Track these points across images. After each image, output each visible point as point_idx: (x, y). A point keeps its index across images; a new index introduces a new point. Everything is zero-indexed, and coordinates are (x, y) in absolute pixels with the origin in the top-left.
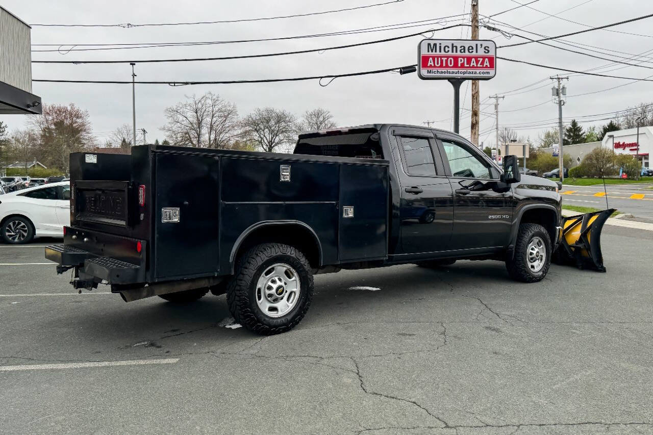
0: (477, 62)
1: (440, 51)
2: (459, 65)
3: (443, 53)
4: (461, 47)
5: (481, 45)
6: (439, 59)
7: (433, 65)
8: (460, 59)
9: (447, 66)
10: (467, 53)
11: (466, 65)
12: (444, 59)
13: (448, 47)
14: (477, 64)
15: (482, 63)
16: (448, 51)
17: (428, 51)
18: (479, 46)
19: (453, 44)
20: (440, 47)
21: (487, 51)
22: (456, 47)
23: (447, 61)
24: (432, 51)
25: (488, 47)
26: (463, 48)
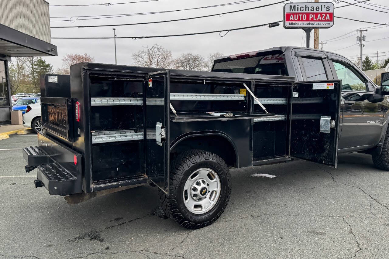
0: (322, 17)
1: (298, 11)
2: (310, 19)
3: (299, 11)
4: (311, 7)
5: (325, 6)
6: (297, 15)
7: (293, 19)
8: (310, 15)
9: (302, 20)
10: (315, 11)
11: (314, 19)
12: (300, 15)
13: (303, 8)
14: (321, 18)
15: (325, 18)
16: (303, 10)
17: (290, 11)
18: (323, 7)
19: (306, 6)
20: (298, 8)
21: (328, 10)
22: (308, 7)
23: (302, 17)
24: (293, 10)
25: (329, 7)
26: (312, 8)
